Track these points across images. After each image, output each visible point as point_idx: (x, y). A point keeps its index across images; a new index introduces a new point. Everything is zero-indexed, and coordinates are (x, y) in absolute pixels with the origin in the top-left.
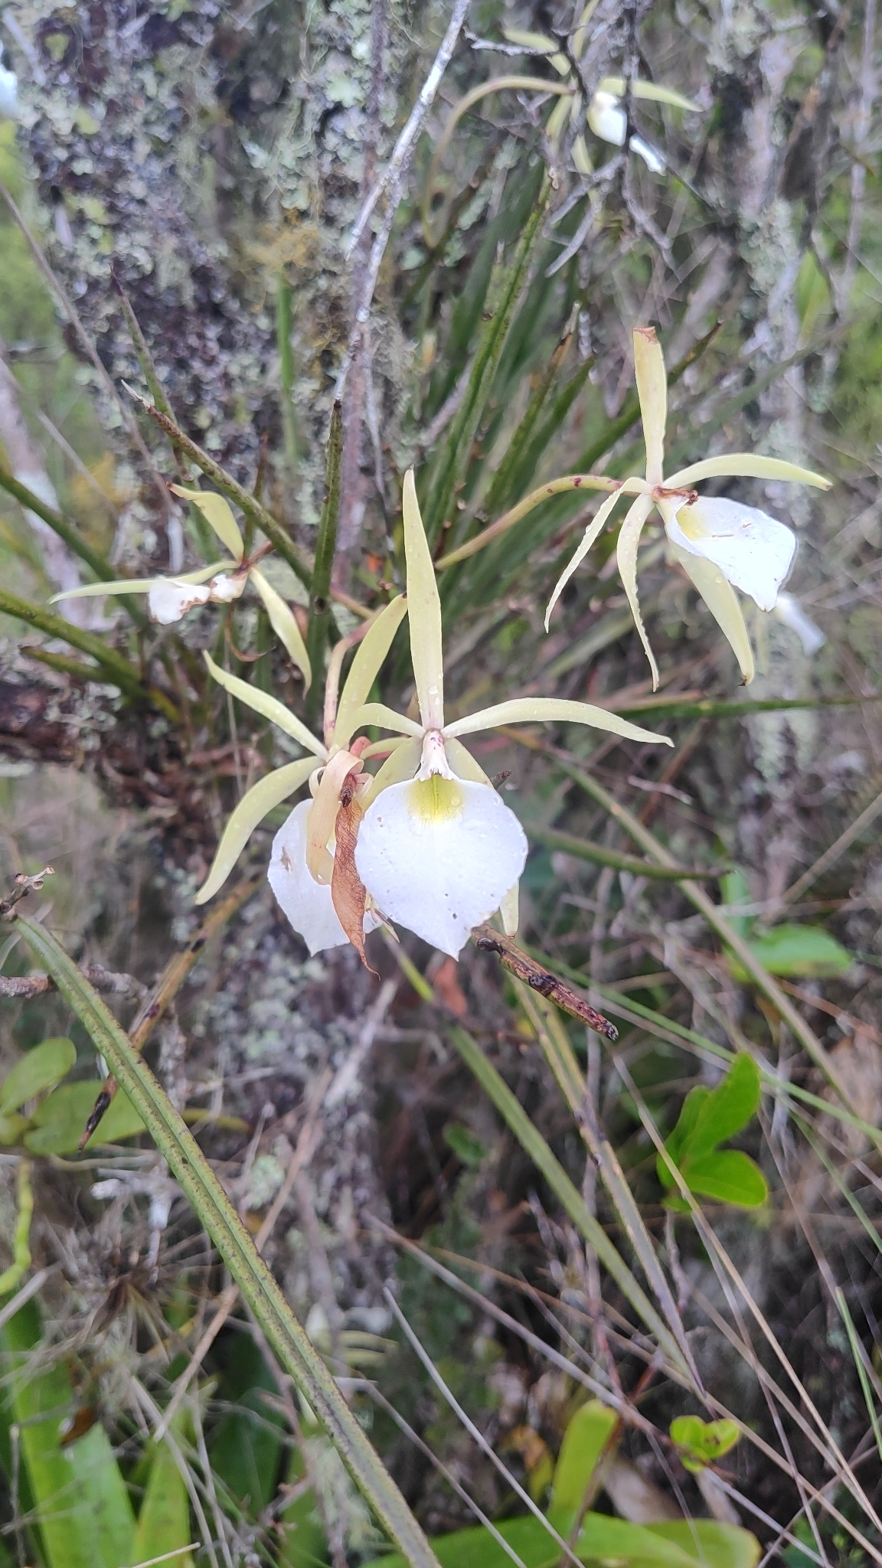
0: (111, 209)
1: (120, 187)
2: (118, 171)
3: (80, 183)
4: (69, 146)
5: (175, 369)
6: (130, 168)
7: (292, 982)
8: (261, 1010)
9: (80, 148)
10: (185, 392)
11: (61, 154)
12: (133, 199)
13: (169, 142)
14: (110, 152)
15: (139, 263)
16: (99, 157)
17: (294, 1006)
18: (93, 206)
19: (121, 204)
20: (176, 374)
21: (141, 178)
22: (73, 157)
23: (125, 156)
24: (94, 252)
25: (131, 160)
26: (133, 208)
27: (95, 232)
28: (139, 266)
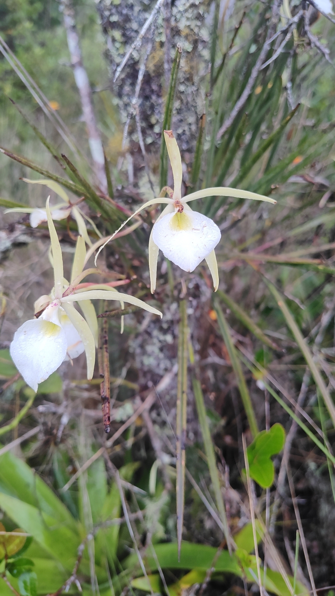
0: (124, 35)
1: (128, 26)
2: (127, 19)
3: (114, 25)
4: (110, 10)
5: (144, 100)
6: (132, 18)
7: (160, 341)
8: (149, 348)
9: (114, 11)
10: (148, 109)
11: (107, 13)
12: (133, 30)
13: (149, 5)
14: (125, 11)
15: (134, 57)
16: (120, 14)
17: (161, 350)
18: (117, 34)
19: (128, 33)
20: (145, 102)
21: (136, 22)
22: (111, 15)
23: (130, 13)
24: (117, 53)
25: (133, 15)
26: (133, 34)
27: (118, 45)
28: (133, 58)
